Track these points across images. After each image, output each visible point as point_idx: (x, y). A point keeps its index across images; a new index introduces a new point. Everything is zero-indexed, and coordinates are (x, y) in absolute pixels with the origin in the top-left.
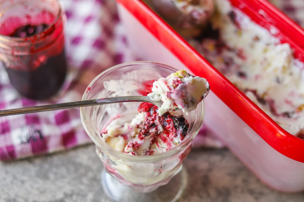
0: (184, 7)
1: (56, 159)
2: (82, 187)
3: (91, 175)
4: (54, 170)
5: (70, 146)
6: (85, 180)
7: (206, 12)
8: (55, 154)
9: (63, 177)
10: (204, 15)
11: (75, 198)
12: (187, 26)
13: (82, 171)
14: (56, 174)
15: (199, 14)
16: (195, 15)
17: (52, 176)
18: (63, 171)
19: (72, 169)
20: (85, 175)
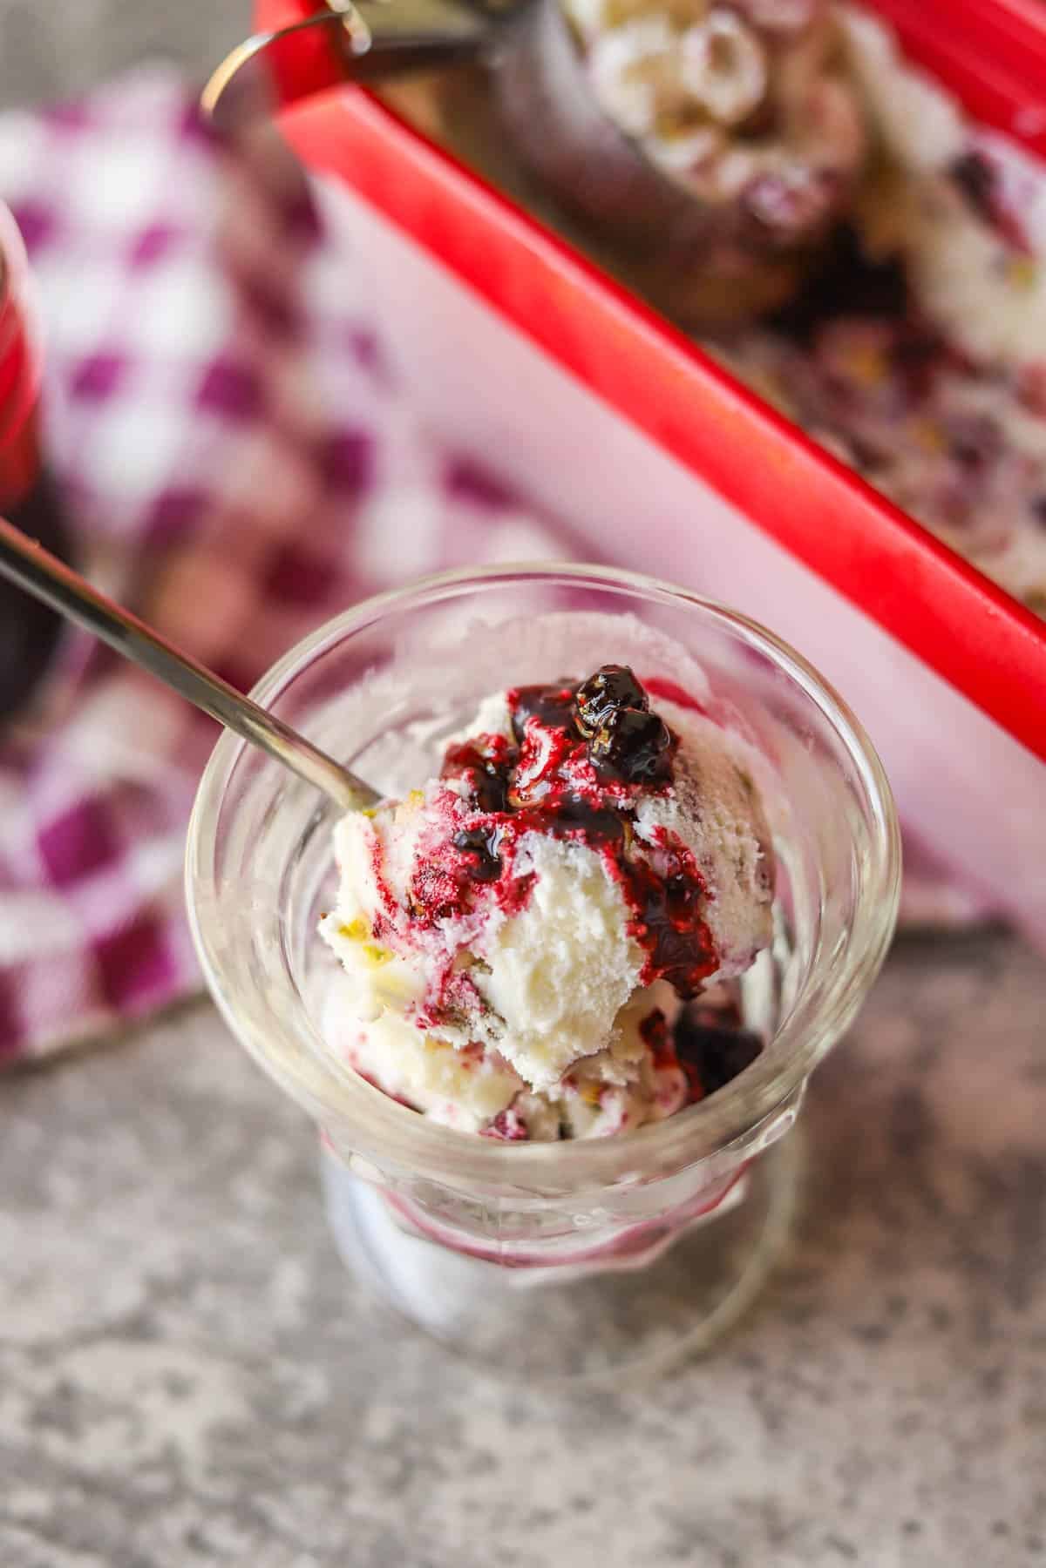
0: (704, 167)
1: (73, 1087)
2: (241, 1234)
3: (276, 1155)
4: (74, 1147)
5: (144, 1003)
6: (251, 1193)
7: (827, 177)
8: (65, 1057)
9: (126, 1185)
10: (817, 198)
11: (206, 1298)
12: (726, 264)
13: (226, 1138)
14: (86, 1171)
15: (792, 197)
16: (770, 203)
17: (63, 1187)
18: (122, 1149)
19: (170, 1130)
20: (241, 1161)
